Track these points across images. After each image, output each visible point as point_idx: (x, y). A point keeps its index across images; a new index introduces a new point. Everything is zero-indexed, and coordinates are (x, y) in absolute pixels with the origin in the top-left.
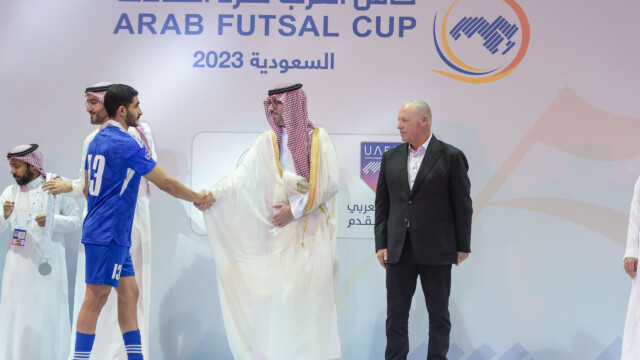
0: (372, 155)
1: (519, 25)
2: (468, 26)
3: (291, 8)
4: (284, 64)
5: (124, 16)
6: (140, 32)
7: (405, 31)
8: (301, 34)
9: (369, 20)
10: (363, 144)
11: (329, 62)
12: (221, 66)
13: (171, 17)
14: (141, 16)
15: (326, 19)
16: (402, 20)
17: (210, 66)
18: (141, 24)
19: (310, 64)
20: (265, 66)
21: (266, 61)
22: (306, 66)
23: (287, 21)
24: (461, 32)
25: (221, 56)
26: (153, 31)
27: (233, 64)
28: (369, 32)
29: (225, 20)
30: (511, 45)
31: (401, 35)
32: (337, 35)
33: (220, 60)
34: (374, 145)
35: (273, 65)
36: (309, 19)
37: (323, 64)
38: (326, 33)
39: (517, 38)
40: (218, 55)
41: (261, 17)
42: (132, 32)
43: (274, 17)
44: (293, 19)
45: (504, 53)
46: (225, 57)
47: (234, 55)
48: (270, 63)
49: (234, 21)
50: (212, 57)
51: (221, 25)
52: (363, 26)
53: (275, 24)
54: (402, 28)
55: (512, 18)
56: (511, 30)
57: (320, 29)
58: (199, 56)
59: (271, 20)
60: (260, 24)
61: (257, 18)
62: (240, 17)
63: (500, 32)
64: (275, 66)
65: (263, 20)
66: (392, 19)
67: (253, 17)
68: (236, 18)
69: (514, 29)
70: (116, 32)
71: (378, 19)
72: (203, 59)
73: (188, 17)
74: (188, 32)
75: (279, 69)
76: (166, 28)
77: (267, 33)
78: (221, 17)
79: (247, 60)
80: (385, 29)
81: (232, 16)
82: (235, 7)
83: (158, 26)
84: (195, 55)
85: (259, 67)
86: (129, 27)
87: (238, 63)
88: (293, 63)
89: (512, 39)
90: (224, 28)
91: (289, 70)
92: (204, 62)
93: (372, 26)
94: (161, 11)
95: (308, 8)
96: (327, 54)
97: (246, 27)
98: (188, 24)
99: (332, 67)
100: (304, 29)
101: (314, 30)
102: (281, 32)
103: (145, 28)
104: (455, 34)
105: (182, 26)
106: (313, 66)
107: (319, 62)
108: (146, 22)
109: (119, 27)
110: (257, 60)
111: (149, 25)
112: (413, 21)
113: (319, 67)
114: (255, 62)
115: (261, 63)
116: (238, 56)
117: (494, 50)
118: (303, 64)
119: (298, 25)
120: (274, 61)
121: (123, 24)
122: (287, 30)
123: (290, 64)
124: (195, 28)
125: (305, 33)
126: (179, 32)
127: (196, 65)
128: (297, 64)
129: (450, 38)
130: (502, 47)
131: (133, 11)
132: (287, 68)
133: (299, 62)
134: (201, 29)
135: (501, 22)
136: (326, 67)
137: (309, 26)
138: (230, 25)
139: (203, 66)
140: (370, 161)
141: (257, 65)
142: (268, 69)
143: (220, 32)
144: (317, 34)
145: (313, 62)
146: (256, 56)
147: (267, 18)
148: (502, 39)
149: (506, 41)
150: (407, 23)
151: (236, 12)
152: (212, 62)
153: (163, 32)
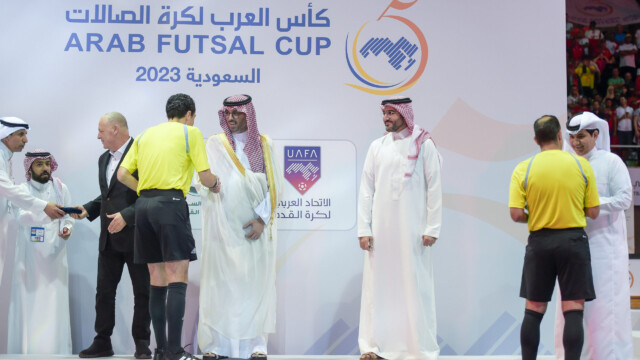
0: (294, 157)
1: (419, 45)
2: (375, 46)
3: (222, 29)
4: (216, 78)
5: (74, 36)
6: (88, 49)
7: (321, 50)
8: (231, 52)
9: (290, 40)
10: (286, 148)
11: (255, 76)
12: (161, 79)
13: (116, 36)
14: (89, 36)
15: (252, 39)
16: (318, 40)
17: (150, 79)
18: (89, 42)
19: (239, 79)
20: (200, 80)
21: (200, 75)
22: (236, 80)
23: (219, 40)
24: (369, 51)
25: (161, 71)
26: (100, 49)
27: (171, 78)
28: (290, 51)
29: (164, 40)
30: (412, 62)
31: (318, 53)
32: (262, 53)
33: (160, 75)
34: (296, 149)
35: (206, 79)
36: (238, 39)
37: (250, 78)
38: (253, 52)
39: (417, 56)
40: (158, 70)
41: (195, 37)
42: (81, 49)
43: (207, 37)
44: (223, 39)
45: (406, 69)
46: (164, 72)
47: (172, 70)
48: (204, 77)
49: (172, 41)
50: (153, 72)
51: (161, 44)
52: (284, 46)
53: (207, 43)
54: (319, 47)
55: (413, 40)
56: (412, 50)
57: (247, 47)
58: (141, 71)
59: (204, 40)
60: (195, 43)
61: (192, 38)
62: (177, 37)
63: (403, 51)
64: (209, 80)
65: (198, 40)
66: (309, 39)
67: (188, 37)
68: (173, 37)
69: (415, 48)
70: (67, 49)
71: (298, 39)
72: (145, 74)
73: (131, 36)
74: (131, 50)
75: (212, 82)
76: (111, 46)
77: (201, 51)
78: (160, 37)
79: (183, 74)
80: (304, 48)
81: (170, 36)
82: (173, 28)
83: (104, 44)
84: (138, 70)
85: (195, 81)
86: (78, 45)
87: (175, 77)
88: (224, 77)
89: (413, 57)
90: (163, 47)
91: (221, 84)
92: (145, 76)
93: (293, 45)
94: (107, 30)
95: (237, 29)
96: (253, 70)
97: (182, 46)
98: (131, 43)
99: (258, 81)
100: (233, 48)
101: (242, 48)
102: (213, 50)
103: (93, 46)
104: (364, 52)
105: (126, 45)
106: (241, 80)
107: (247, 76)
108: (94, 41)
109: (69, 45)
110: (193, 74)
111: (96, 44)
112: (328, 40)
113: (247, 81)
114: (191, 77)
115: (196, 78)
116: (175, 71)
117: (397, 67)
118: (233, 78)
119: (228, 44)
120: (207, 75)
121: (73, 42)
122: (219, 48)
123: (222, 78)
124: (138, 47)
125: (235, 51)
126: (123, 50)
127: (138, 79)
128: (227, 78)
129: (360, 56)
130: (405, 63)
131: (82, 31)
132: (219, 81)
133: (229, 76)
134: (143, 48)
135: (403, 42)
136: (253, 81)
137: (238, 45)
138: (168, 43)
139: (145, 80)
140: (291, 163)
141: (193, 79)
142: (201, 83)
143: (160, 50)
144: (245, 52)
145: (241, 77)
146: (191, 71)
147: (201, 38)
148: (405, 57)
149: (408, 58)
150: (323, 43)
151: (173, 33)
152: (152, 76)
153: (109, 50)
